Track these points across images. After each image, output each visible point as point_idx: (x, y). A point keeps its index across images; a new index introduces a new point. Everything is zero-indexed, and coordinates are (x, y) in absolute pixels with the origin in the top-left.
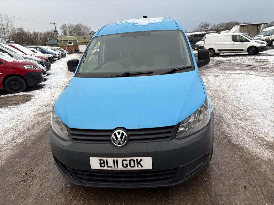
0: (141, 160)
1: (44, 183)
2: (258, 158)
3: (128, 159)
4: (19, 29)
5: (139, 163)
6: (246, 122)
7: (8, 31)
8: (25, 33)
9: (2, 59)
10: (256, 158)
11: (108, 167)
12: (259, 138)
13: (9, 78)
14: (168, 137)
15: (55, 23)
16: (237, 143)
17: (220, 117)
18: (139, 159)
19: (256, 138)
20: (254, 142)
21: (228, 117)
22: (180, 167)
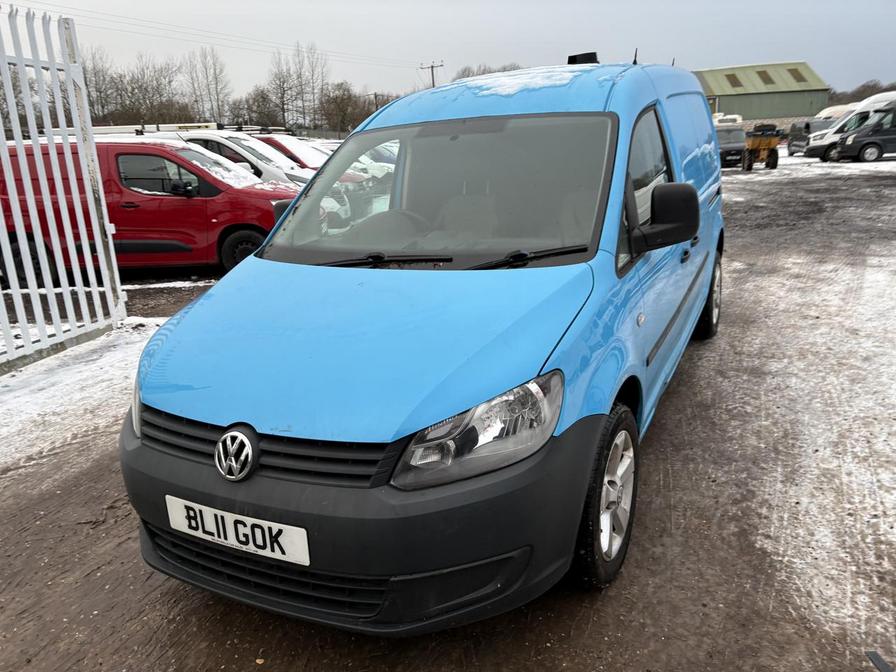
0: (280, 532)
1: (130, 541)
2: (803, 618)
3: (250, 521)
4: (340, 86)
5: (275, 539)
6: (879, 470)
7: (313, 93)
8: (355, 96)
9: (221, 181)
10: (794, 614)
11: (205, 532)
12: (878, 542)
13: (232, 235)
14: (366, 477)
15: (432, 67)
16: (769, 546)
17: (786, 435)
18: (276, 527)
19: (863, 540)
20: (843, 555)
21: (820, 441)
22: (392, 579)
